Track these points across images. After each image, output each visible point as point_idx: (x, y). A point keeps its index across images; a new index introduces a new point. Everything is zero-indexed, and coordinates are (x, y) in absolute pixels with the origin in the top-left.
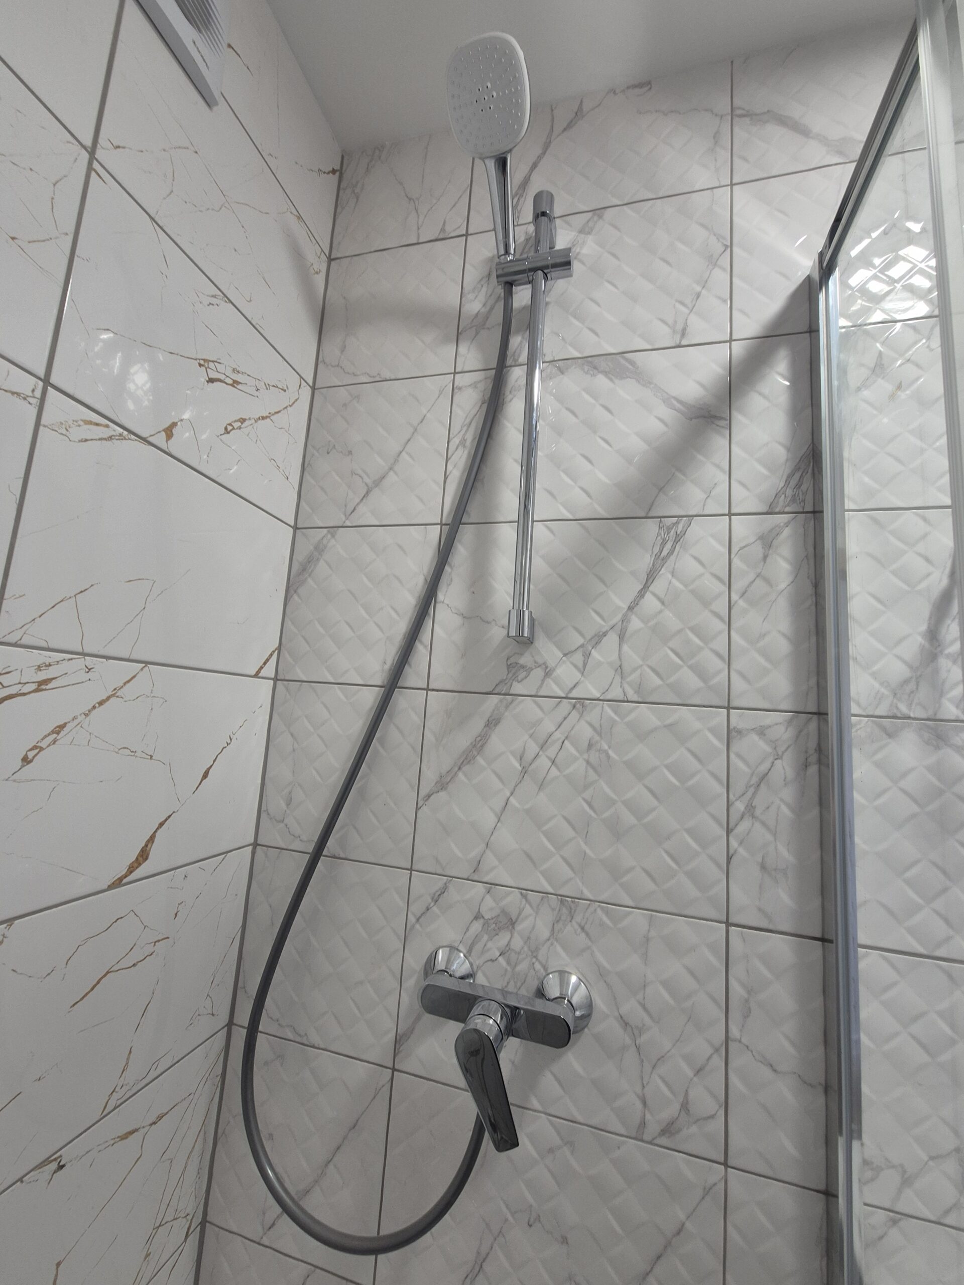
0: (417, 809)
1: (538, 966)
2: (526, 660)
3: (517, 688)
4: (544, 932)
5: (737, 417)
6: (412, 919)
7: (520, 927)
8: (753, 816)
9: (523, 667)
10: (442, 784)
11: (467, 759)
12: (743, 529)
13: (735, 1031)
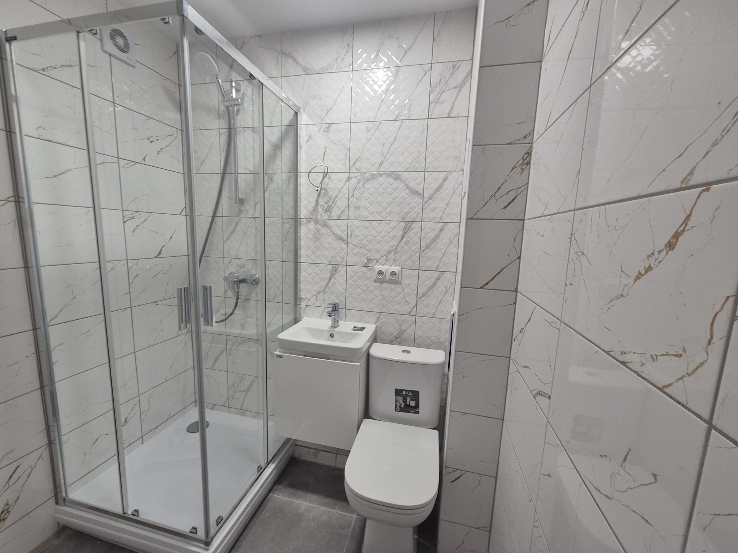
0: (224, 244)
1: (250, 274)
2: (243, 209)
3: (242, 216)
4: (250, 267)
5: (283, 148)
6: (225, 268)
7: (246, 267)
8: (286, 240)
9: (242, 210)
10: (228, 238)
11: (233, 232)
12: (285, 176)
13: (283, 281)
